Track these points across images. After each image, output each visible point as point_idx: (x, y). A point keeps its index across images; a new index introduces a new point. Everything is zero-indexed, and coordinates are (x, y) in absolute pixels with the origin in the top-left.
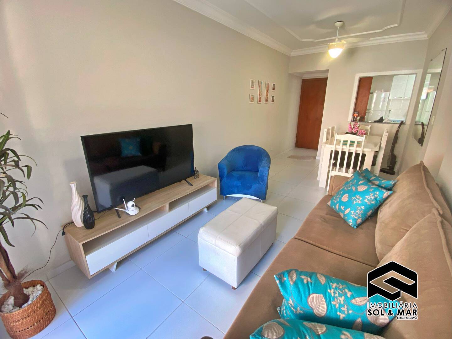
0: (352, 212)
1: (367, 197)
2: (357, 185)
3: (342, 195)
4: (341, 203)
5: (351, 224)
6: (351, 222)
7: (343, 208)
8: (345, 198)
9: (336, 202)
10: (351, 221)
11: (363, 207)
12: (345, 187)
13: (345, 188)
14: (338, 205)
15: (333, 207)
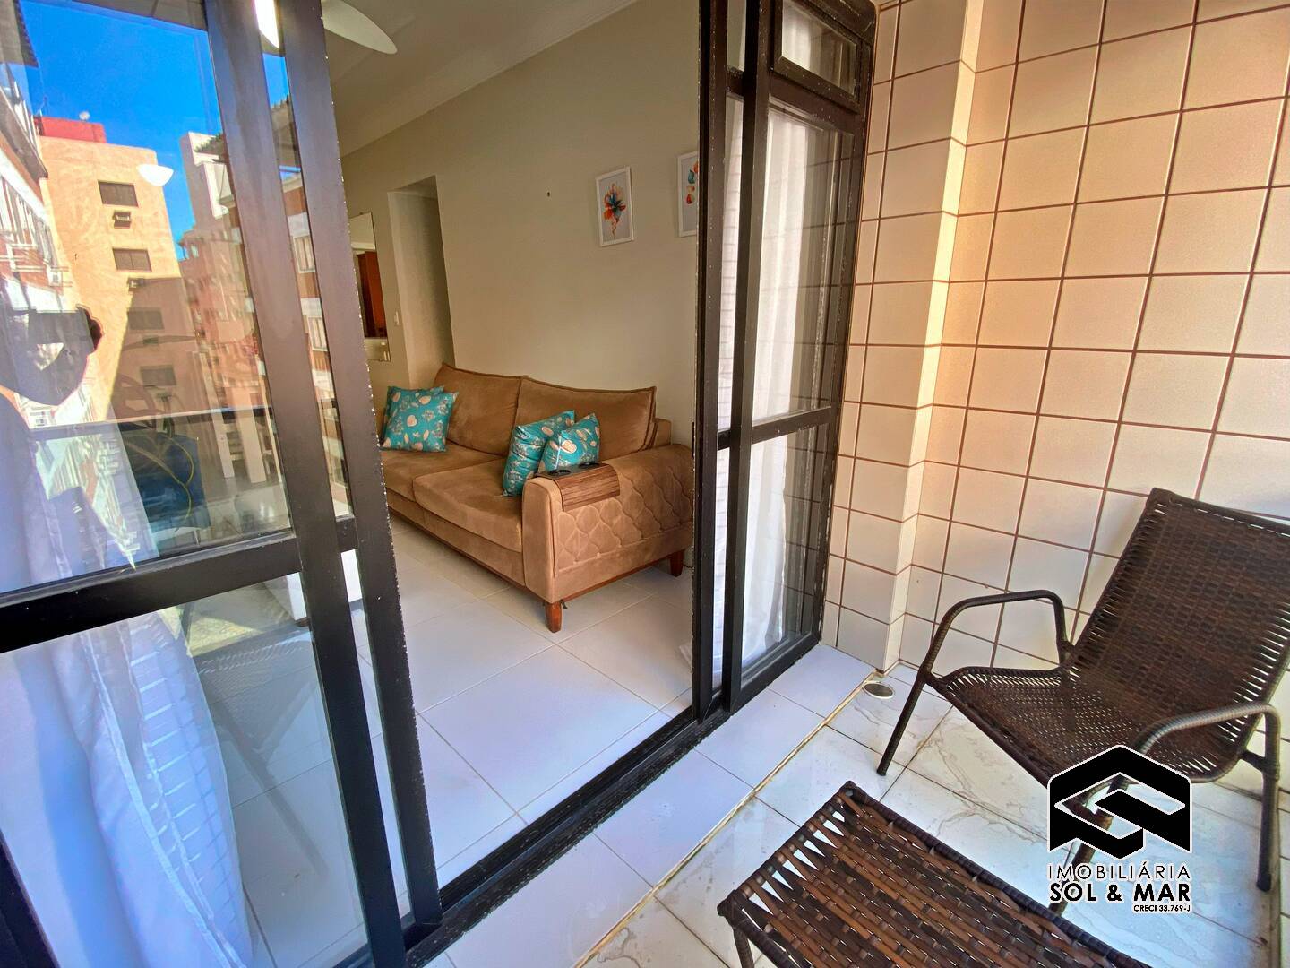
0: (433, 432)
1: (439, 407)
2: (417, 400)
3: (405, 420)
4: (410, 430)
5: (438, 448)
6: (437, 446)
7: (416, 435)
8: (412, 421)
9: (400, 433)
10: (437, 444)
11: (440, 422)
12: (399, 409)
13: (401, 410)
14: (406, 435)
15: (399, 443)
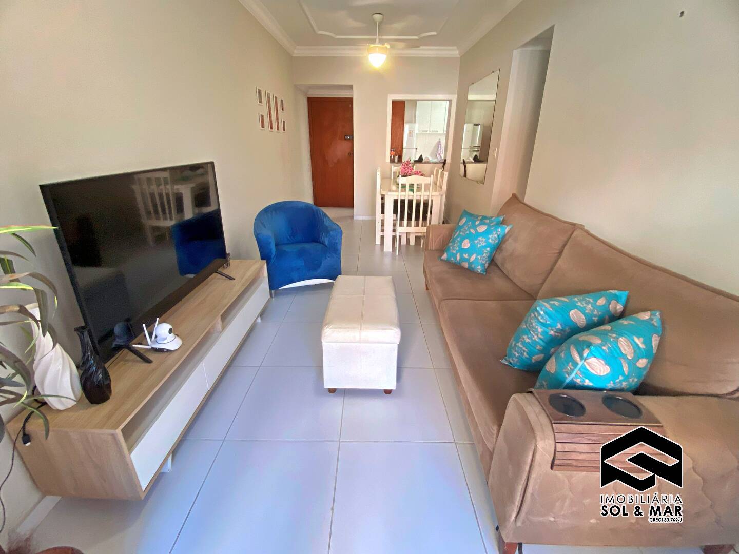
0: (479, 257)
1: (490, 236)
2: (475, 227)
3: (461, 242)
4: (462, 251)
5: (479, 271)
6: (479, 269)
7: (466, 256)
8: (466, 244)
9: (455, 252)
10: (479, 267)
11: (488, 249)
12: (460, 232)
13: (461, 233)
14: (459, 254)
15: (452, 259)
